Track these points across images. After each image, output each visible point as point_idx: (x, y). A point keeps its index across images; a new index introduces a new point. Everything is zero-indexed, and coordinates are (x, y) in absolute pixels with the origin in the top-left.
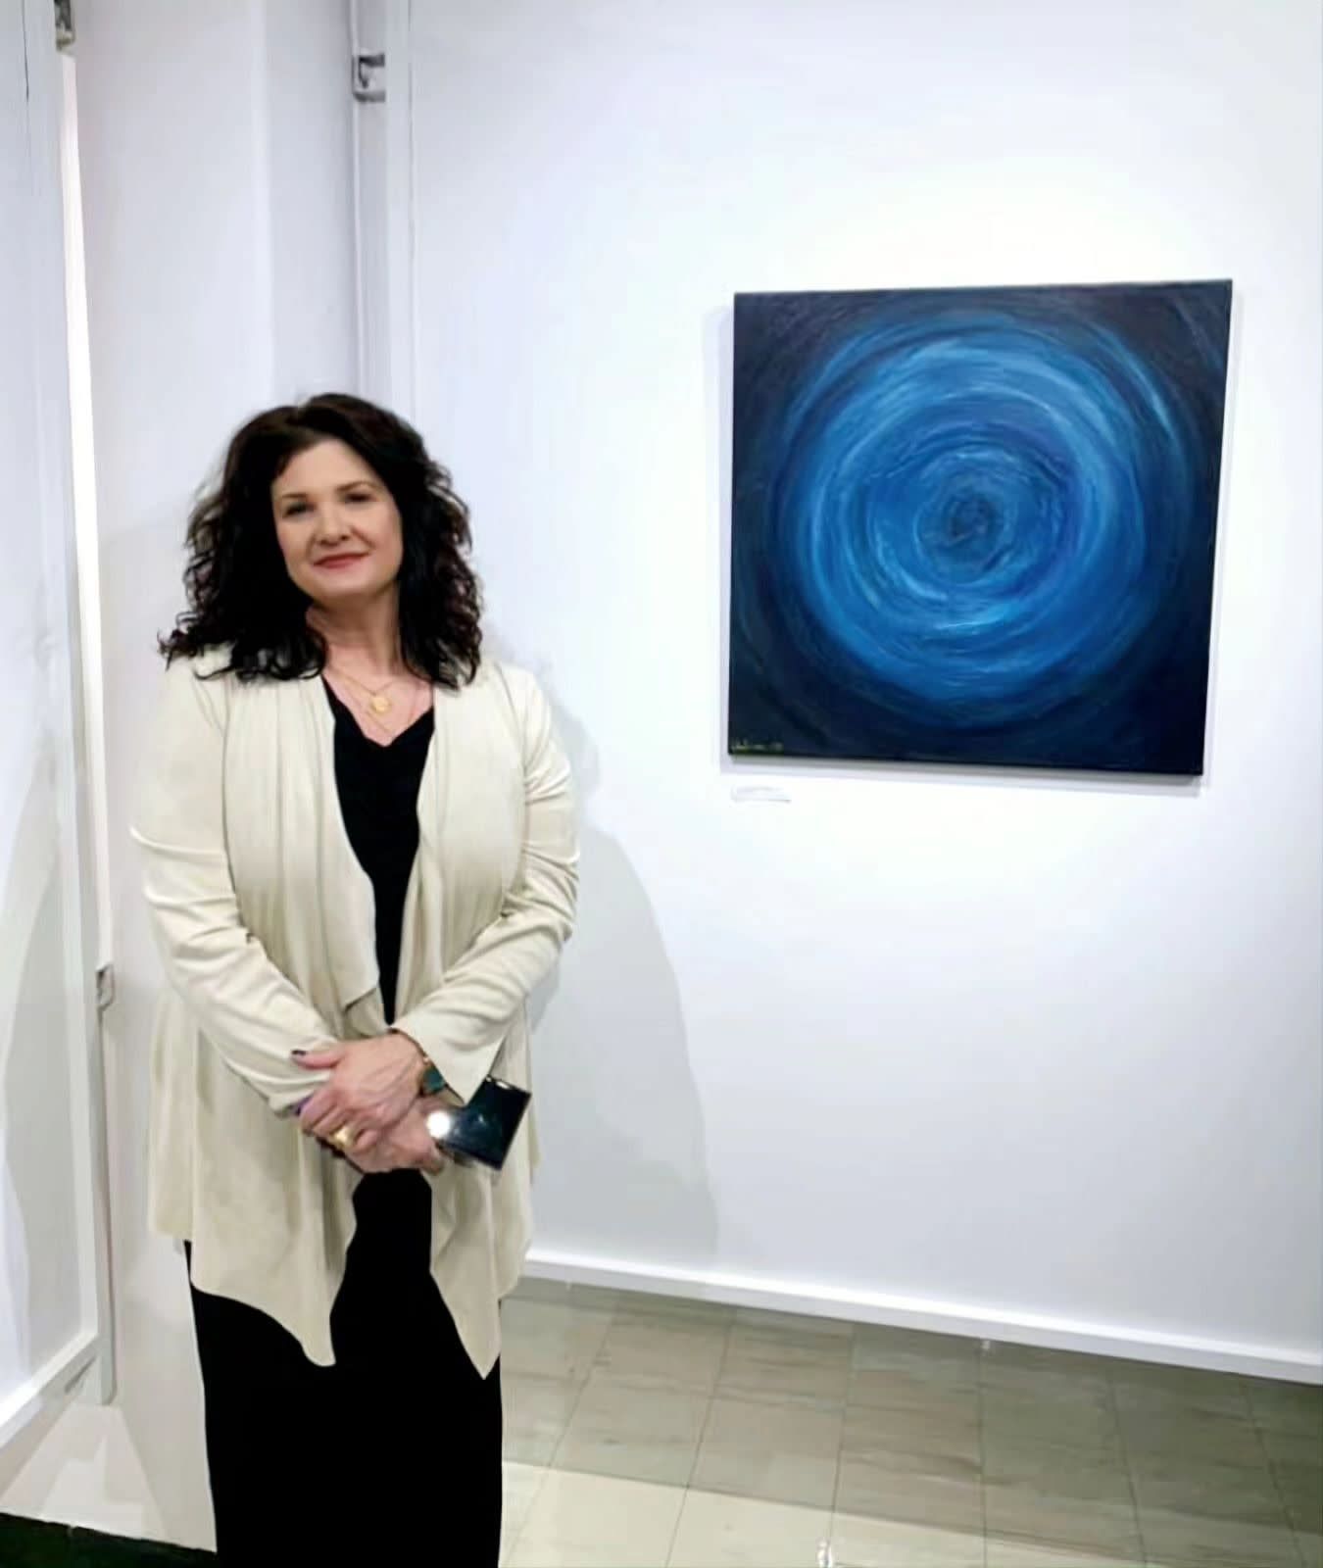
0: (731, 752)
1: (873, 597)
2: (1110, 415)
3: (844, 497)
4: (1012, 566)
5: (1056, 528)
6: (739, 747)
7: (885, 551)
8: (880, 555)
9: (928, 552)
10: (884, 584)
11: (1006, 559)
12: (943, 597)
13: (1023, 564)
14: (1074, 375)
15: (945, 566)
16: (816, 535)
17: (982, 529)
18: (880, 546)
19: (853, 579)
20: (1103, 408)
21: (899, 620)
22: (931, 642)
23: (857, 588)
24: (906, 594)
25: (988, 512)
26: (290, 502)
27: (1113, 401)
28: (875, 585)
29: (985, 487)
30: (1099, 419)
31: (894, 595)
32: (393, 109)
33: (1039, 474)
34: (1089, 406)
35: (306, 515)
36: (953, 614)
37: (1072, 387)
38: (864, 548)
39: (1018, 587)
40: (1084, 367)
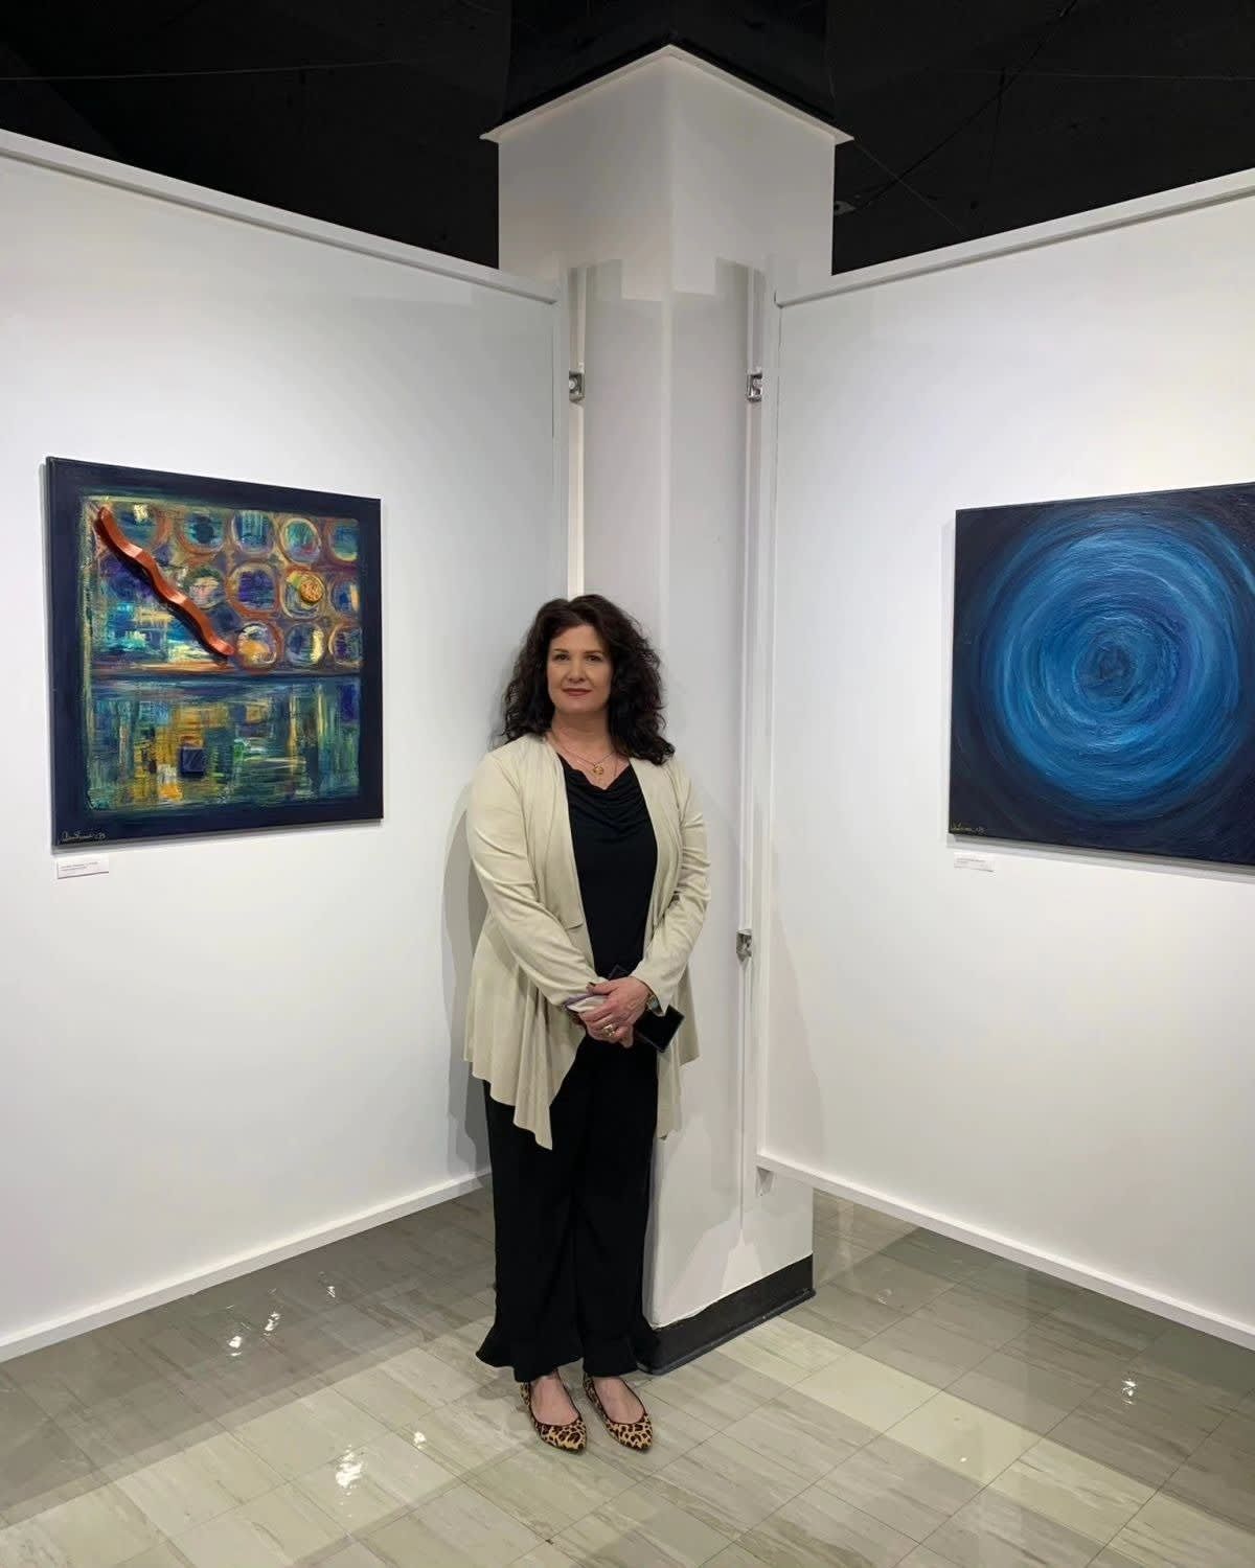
0: (950, 832)
1: (1044, 722)
2: (1212, 586)
3: (1026, 649)
4: (1141, 702)
5: (1174, 674)
6: (955, 829)
7: (1054, 690)
8: (1050, 691)
9: (1083, 688)
10: (1052, 713)
11: (1136, 696)
12: (1093, 723)
13: (1149, 699)
14: (1184, 556)
15: (1093, 698)
16: (1007, 674)
17: (1120, 673)
18: (1049, 684)
19: (1031, 708)
20: (1206, 580)
21: (1060, 739)
22: (1084, 756)
23: (1033, 714)
24: (1066, 720)
25: (1124, 660)
26: (557, 653)
27: (1216, 577)
28: (1046, 714)
29: (1121, 641)
30: (1204, 589)
31: (1060, 722)
32: (766, 405)
33: (1161, 632)
34: (1196, 579)
35: (565, 661)
36: (1100, 736)
37: (1184, 567)
38: (1039, 685)
39: (1143, 718)
40: (1191, 550)
